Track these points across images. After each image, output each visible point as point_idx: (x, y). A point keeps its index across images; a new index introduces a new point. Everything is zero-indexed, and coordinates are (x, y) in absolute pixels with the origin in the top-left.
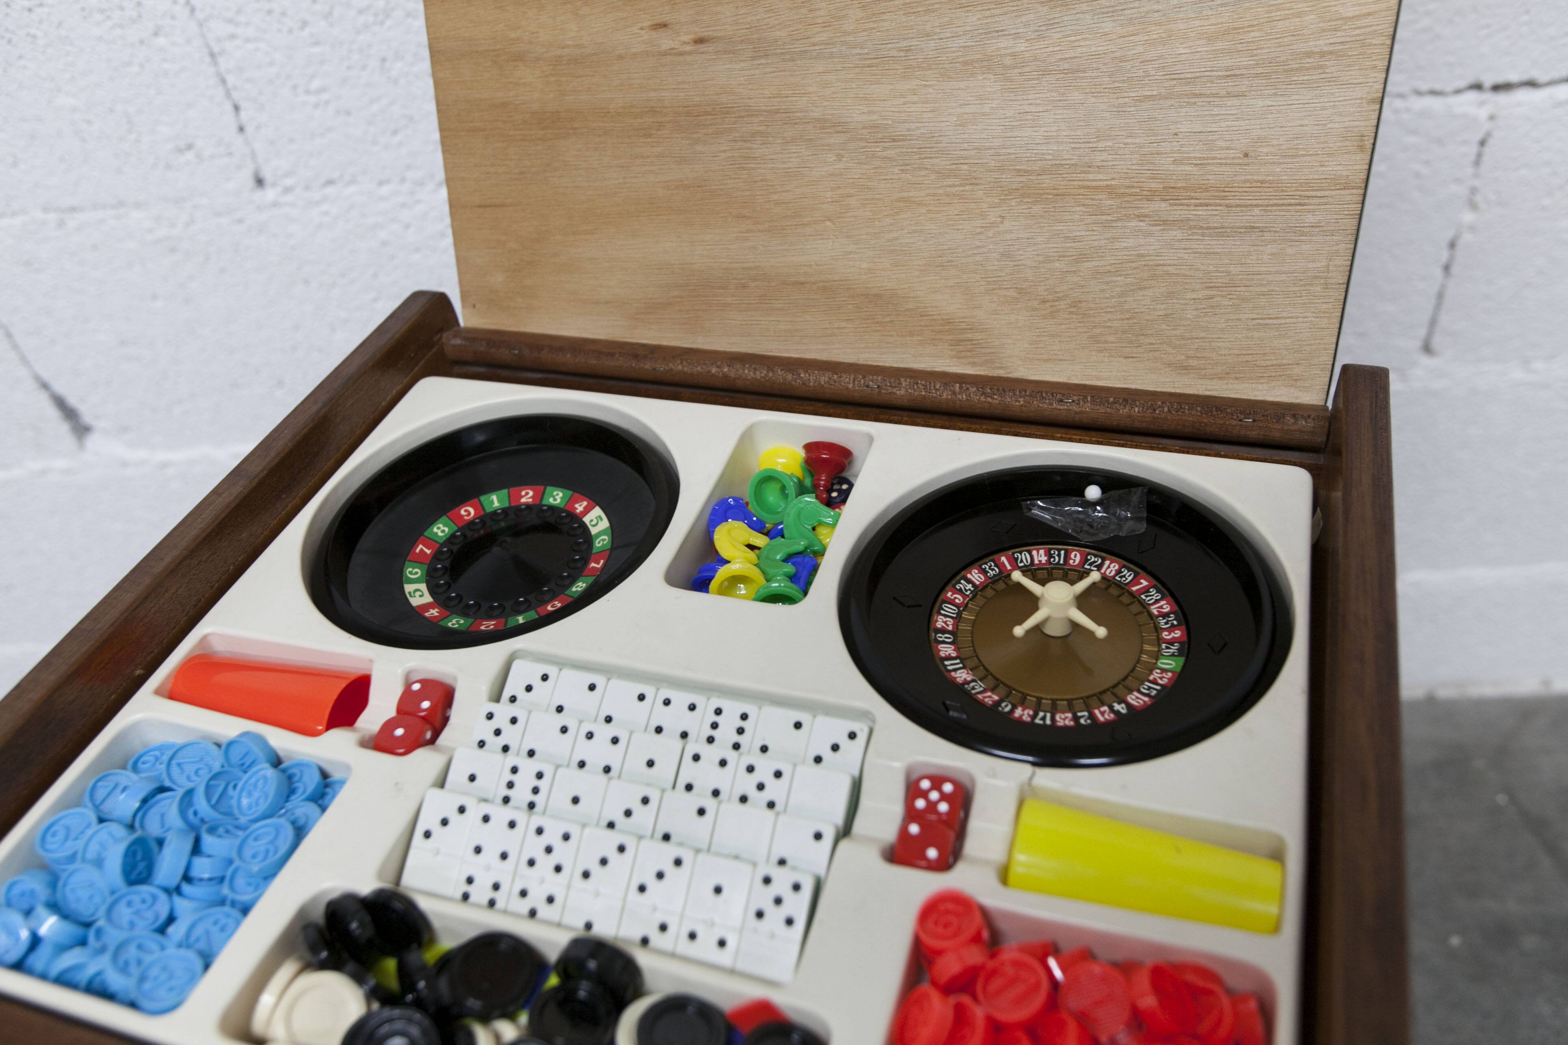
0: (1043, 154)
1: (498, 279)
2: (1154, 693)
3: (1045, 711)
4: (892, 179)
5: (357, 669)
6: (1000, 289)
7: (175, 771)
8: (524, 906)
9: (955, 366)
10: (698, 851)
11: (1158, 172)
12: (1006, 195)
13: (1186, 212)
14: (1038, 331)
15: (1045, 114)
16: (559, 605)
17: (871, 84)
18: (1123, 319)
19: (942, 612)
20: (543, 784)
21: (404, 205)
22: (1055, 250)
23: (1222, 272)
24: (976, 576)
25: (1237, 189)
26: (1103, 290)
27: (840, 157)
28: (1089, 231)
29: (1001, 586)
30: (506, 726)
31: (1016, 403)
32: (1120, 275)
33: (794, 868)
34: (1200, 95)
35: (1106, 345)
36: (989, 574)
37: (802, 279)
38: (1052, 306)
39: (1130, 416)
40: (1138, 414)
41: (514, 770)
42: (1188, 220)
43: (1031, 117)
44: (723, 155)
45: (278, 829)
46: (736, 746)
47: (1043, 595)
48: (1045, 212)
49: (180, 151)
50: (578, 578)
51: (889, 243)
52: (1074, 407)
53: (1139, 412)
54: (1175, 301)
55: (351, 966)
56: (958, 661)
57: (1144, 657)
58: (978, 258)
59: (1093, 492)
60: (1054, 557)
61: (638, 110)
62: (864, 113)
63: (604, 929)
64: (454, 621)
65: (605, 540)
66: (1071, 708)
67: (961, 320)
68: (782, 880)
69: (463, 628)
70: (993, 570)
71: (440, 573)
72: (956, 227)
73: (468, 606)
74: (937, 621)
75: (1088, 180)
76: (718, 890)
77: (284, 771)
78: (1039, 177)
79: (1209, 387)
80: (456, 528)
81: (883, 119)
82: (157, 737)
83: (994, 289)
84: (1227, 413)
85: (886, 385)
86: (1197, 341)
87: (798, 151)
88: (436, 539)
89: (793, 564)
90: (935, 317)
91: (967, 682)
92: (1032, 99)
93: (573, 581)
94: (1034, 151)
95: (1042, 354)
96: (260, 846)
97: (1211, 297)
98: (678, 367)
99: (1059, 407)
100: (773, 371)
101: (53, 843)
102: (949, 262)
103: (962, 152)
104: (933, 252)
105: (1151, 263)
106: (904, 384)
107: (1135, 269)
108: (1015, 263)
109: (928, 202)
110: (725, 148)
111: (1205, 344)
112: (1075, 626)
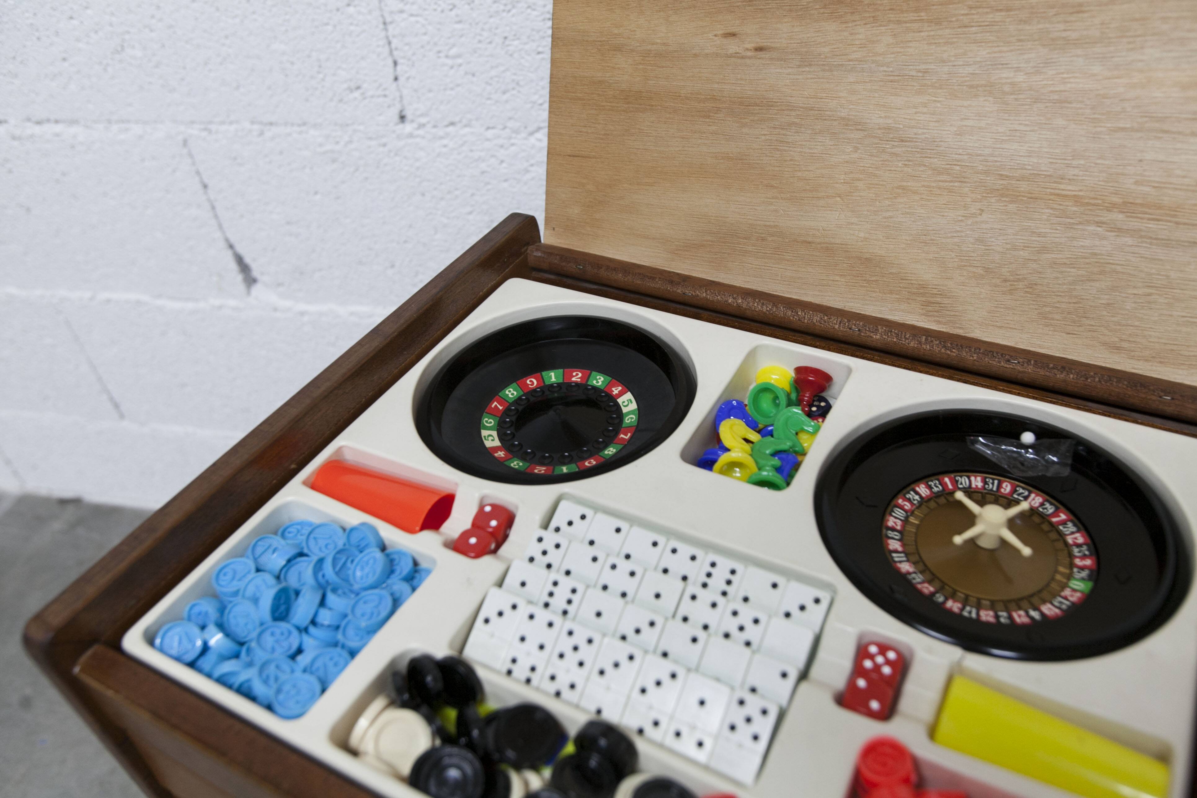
0: (1025, 165)
1: (575, 211)
2: (1064, 607)
3: (972, 606)
4: (895, 171)
5: (446, 488)
6: (970, 266)
7: (312, 543)
8: (552, 688)
9: (923, 321)
10: (689, 670)
11: (1121, 189)
12: (988, 193)
13: (1140, 224)
14: (996, 303)
15: (1031, 133)
16: (594, 463)
17: (890, 95)
18: (1070, 303)
19: (894, 514)
20: (575, 598)
21: (502, 146)
22: (1022, 241)
23: (1163, 275)
24: (923, 490)
25: (1187, 211)
26: (1057, 278)
27: (856, 149)
28: (1053, 229)
29: (942, 500)
30: (551, 549)
31: (971, 358)
32: (1074, 268)
33: (763, 697)
34: (1166, 132)
35: (1052, 322)
36: (933, 490)
37: (810, 239)
38: (1012, 285)
39: (1065, 381)
40: (1073, 380)
41: (555, 584)
42: (1140, 230)
43: (1018, 134)
44: (763, 137)
45: (381, 598)
46: (724, 594)
47: (980, 514)
48: (1018, 210)
49: (351, 90)
50: (610, 444)
51: (885, 220)
52: (1019, 367)
53: (1073, 379)
54: (1118, 294)
55: (425, 708)
56: (902, 555)
57: (1058, 577)
58: (956, 240)
59: (1028, 437)
60: (988, 485)
61: (703, 97)
62: (881, 117)
63: (611, 716)
64: (515, 463)
65: (633, 418)
66: (993, 606)
67: (934, 287)
68: (753, 705)
69: (522, 469)
70: (937, 487)
71: (508, 425)
72: (942, 214)
73: (527, 453)
74: (888, 520)
75: (1059, 189)
76: (702, 703)
77: (388, 555)
78: (1018, 182)
79: (1136, 366)
80: (522, 393)
81: (896, 123)
82: (300, 515)
83: (965, 266)
84: (1149, 389)
85: (866, 330)
86: (1132, 328)
87: (824, 141)
88: (507, 399)
89: (779, 458)
90: (912, 282)
91: (909, 573)
92: (1022, 120)
93: (606, 446)
94: (1017, 162)
95: (997, 322)
96: (368, 608)
97: (1150, 295)
98: (703, 294)
99: (1006, 366)
100: (777, 307)
101: (224, 580)
102: (932, 240)
103: (957, 156)
104: (920, 231)
105: (1102, 261)
106: (880, 330)
107: (1087, 264)
108: (987, 248)
109: (923, 192)
110: (766, 133)
111: (1138, 331)
112: (1003, 542)
